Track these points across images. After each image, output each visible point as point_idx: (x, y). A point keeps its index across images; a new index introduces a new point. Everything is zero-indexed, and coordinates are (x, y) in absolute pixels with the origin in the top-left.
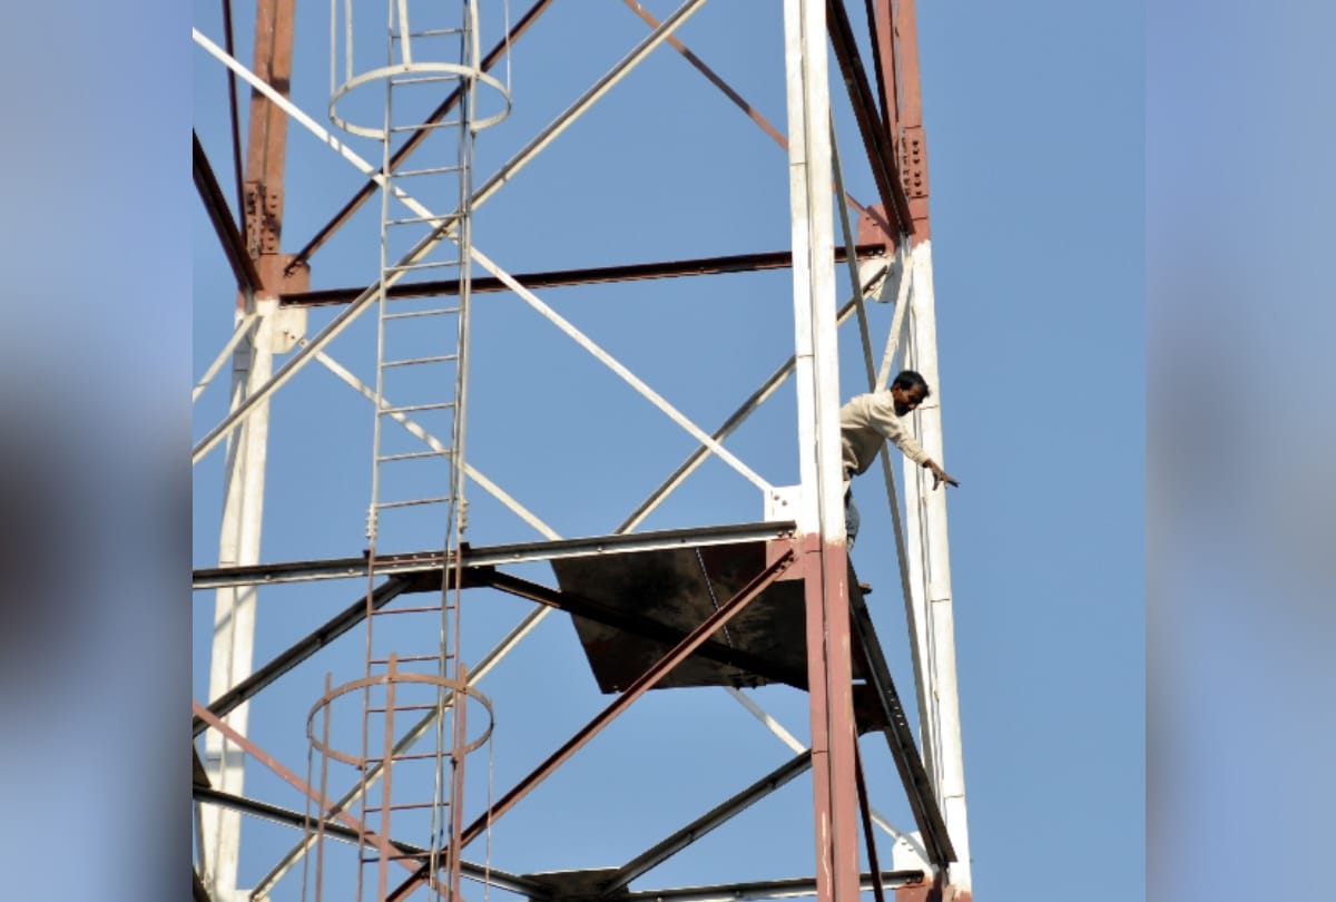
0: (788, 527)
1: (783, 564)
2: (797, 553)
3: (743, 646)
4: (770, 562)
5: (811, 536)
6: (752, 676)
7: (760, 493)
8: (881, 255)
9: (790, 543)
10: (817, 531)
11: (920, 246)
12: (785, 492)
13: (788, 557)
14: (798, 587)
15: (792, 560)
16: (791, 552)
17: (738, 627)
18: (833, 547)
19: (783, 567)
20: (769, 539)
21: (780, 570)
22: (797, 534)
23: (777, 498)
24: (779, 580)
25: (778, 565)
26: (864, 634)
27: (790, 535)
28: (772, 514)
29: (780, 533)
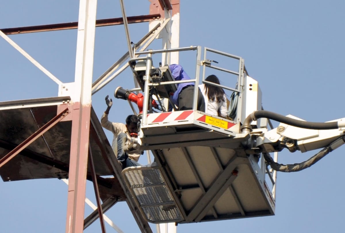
0: (67, 99)
1: (63, 114)
2: (70, 110)
3: (59, 158)
4: (58, 113)
5: (77, 103)
6: (65, 174)
7: (58, 85)
8: (158, 19)
9: (68, 106)
10: (79, 101)
11: (175, 15)
12: (67, 85)
13: (66, 111)
14: (69, 124)
15: (68, 113)
16: (67, 109)
17: (55, 149)
18: (85, 107)
19: (64, 116)
20: (58, 104)
21: (62, 117)
22: (70, 102)
23: (64, 88)
24: (61, 121)
25: (61, 115)
26: (108, 152)
27: (68, 102)
28: (61, 94)
29: (64, 101)
